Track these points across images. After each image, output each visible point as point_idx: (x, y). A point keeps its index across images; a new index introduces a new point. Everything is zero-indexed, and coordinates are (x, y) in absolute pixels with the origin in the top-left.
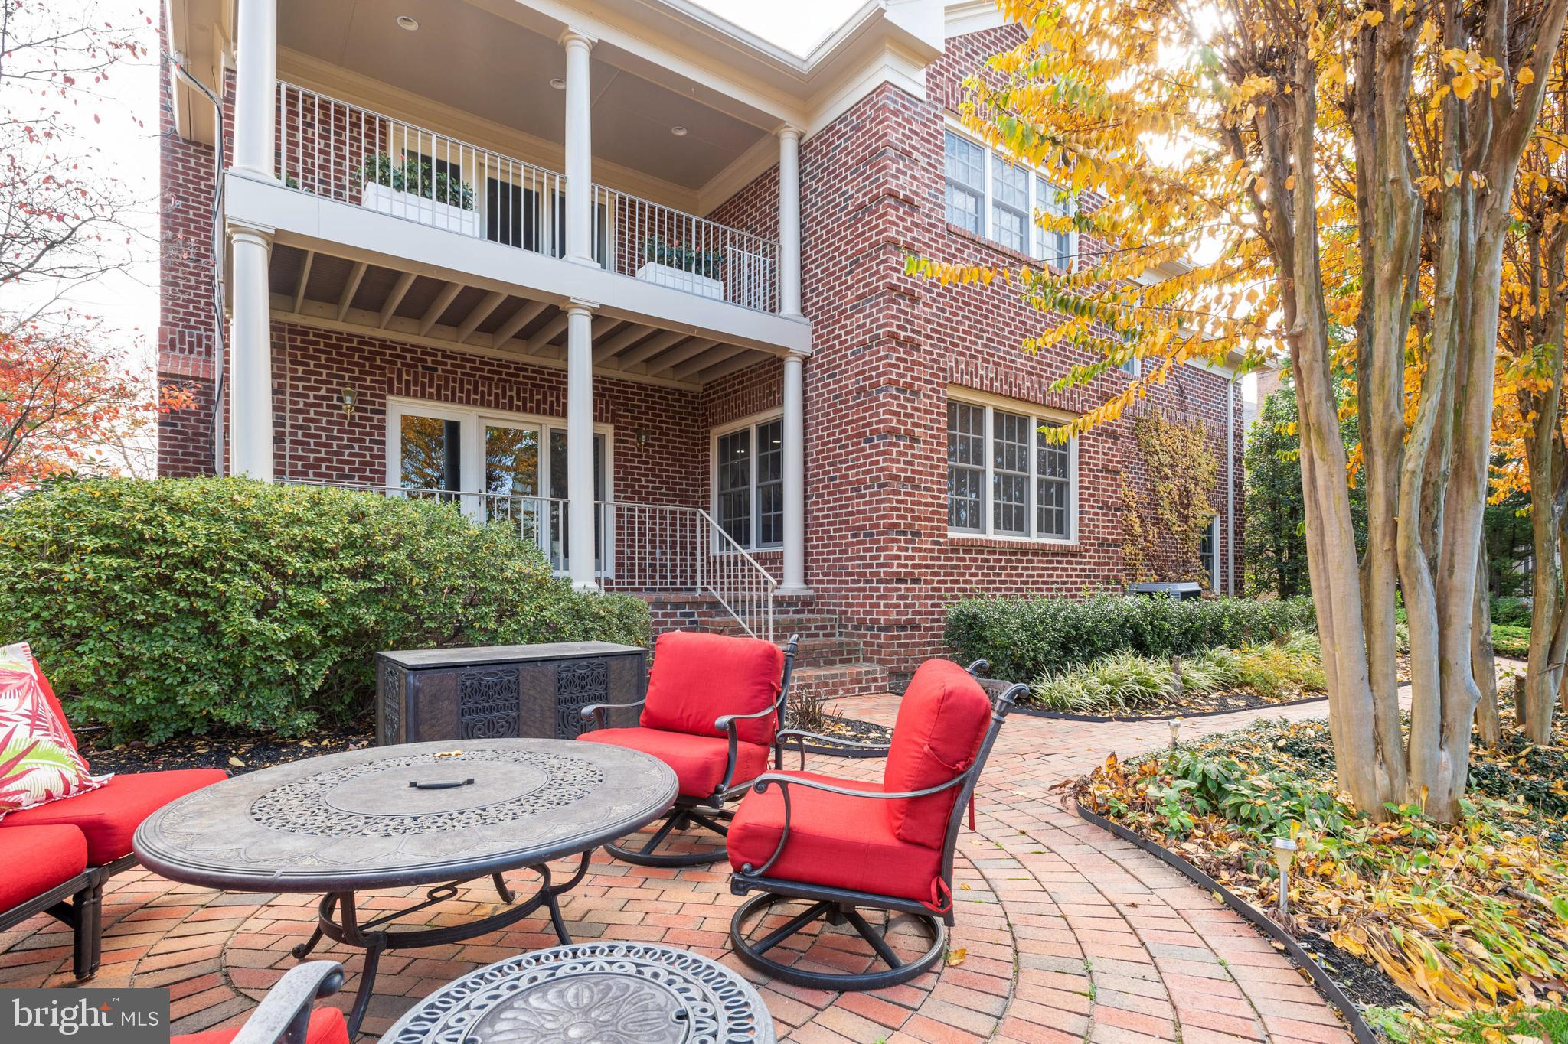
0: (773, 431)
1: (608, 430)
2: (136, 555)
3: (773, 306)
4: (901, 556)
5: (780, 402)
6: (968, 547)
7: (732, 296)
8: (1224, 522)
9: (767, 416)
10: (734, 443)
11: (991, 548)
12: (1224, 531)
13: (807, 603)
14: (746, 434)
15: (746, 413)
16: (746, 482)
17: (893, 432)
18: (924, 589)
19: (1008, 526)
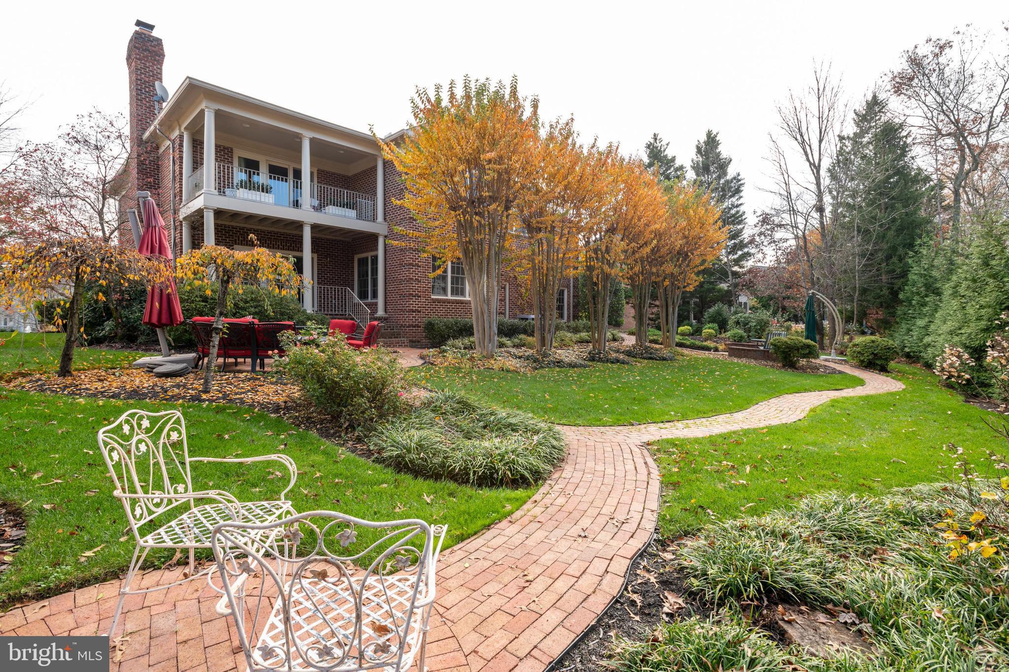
0: (375, 259)
1: (316, 256)
2: (207, 302)
3: (374, 219)
4: (414, 304)
5: (377, 250)
6: (439, 301)
7: (359, 217)
8: (569, 291)
9: (373, 253)
10: (363, 262)
11: (449, 301)
12: (569, 295)
13: (386, 319)
14: (367, 258)
15: (367, 251)
16: (367, 276)
17: (411, 264)
18: (422, 315)
19: (457, 294)
